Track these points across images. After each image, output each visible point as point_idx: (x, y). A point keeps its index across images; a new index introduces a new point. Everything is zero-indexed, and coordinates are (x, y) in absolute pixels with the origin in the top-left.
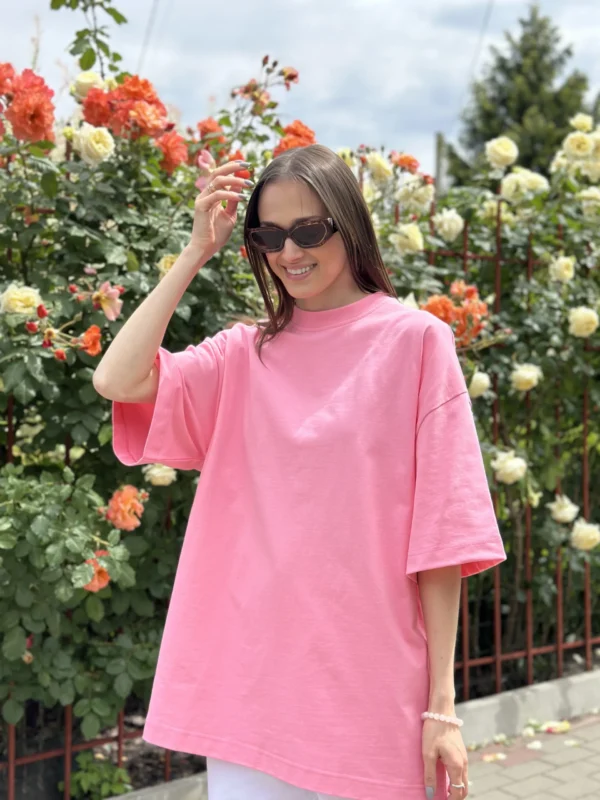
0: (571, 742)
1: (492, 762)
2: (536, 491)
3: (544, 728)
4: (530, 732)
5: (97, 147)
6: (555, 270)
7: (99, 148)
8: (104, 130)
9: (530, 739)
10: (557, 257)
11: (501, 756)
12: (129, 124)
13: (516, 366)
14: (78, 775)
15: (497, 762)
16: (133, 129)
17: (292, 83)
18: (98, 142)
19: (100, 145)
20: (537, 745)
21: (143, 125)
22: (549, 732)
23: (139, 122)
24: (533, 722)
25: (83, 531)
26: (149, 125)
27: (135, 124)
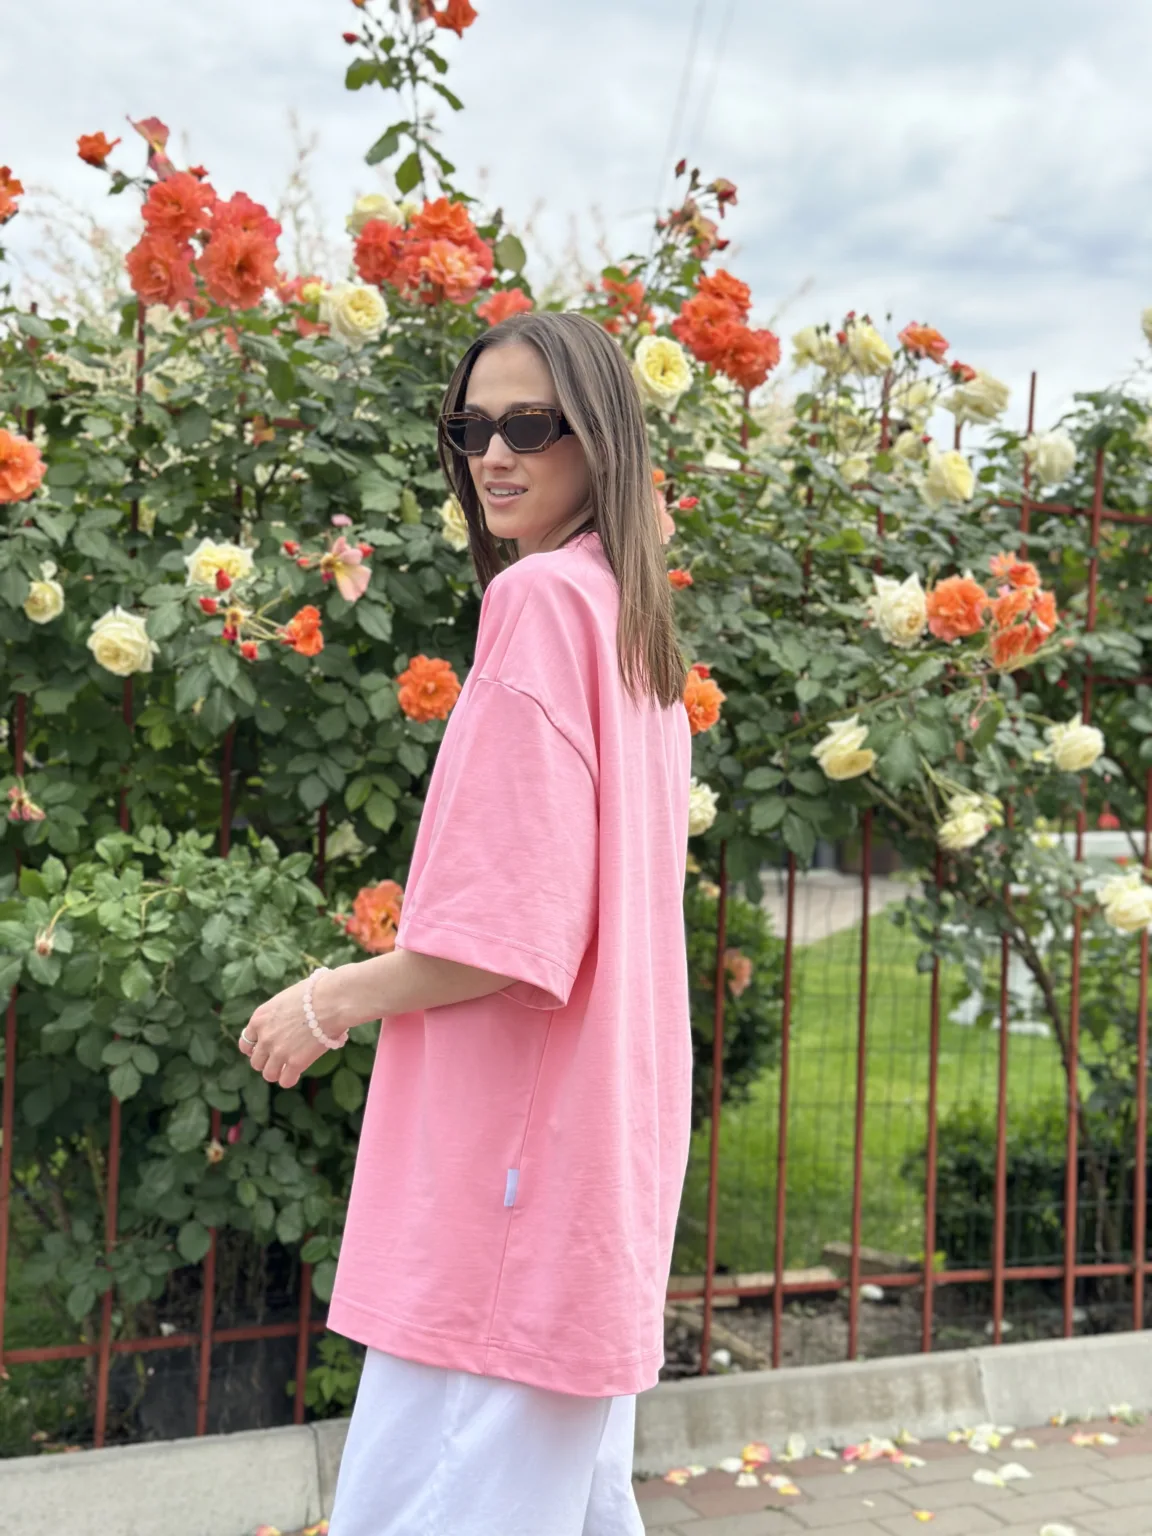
1: (1087, 1446)
5: (354, 316)
7: (359, 319)
11: (1107, 1439)
12: (418, 279)
14: (318, 1372)
15: (1097, 1447)
16: (422, 286)
17: (727, 206)
18: (357, 309)
19: (361, 314)
21: (439, 280)
23: (432, 275)
25: (287, 945)
26: (449, 280)
27: (427, 280)
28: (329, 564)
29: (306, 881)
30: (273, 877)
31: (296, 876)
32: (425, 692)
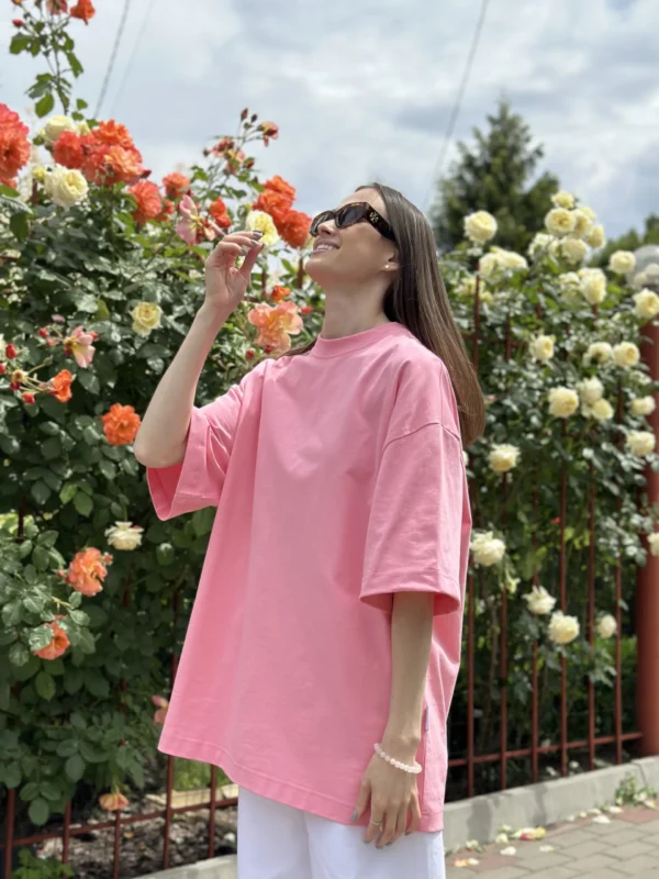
0: (547, 848)
1: (464, 867)
2: (514, 577)
3: (518, 834)
4: (504, 838)
5: (70, 188)
6: (534, 349)
7: (73, 190)
8: (77, 173)
9: (503, 846)
10: (537, 336)
11: (473, 862)
12: (104, 168)
13: (494, 446)
14: (19, 872)
15: (469, 867)
16: (107, 173)
17: (270, 139)
18: (70, 185)
19: (74, 187)
20: (511, 851)
21: (118, 170)
22: (524, 838)
23: (114, 167)
24: (507, 828)
25: (43, 591)
26: (125, 171)
27: (110, 169)
28: (70, 344)
29: (53, 549)
30: (34, 546)
31: (48, 546)
32: (122, 426)
